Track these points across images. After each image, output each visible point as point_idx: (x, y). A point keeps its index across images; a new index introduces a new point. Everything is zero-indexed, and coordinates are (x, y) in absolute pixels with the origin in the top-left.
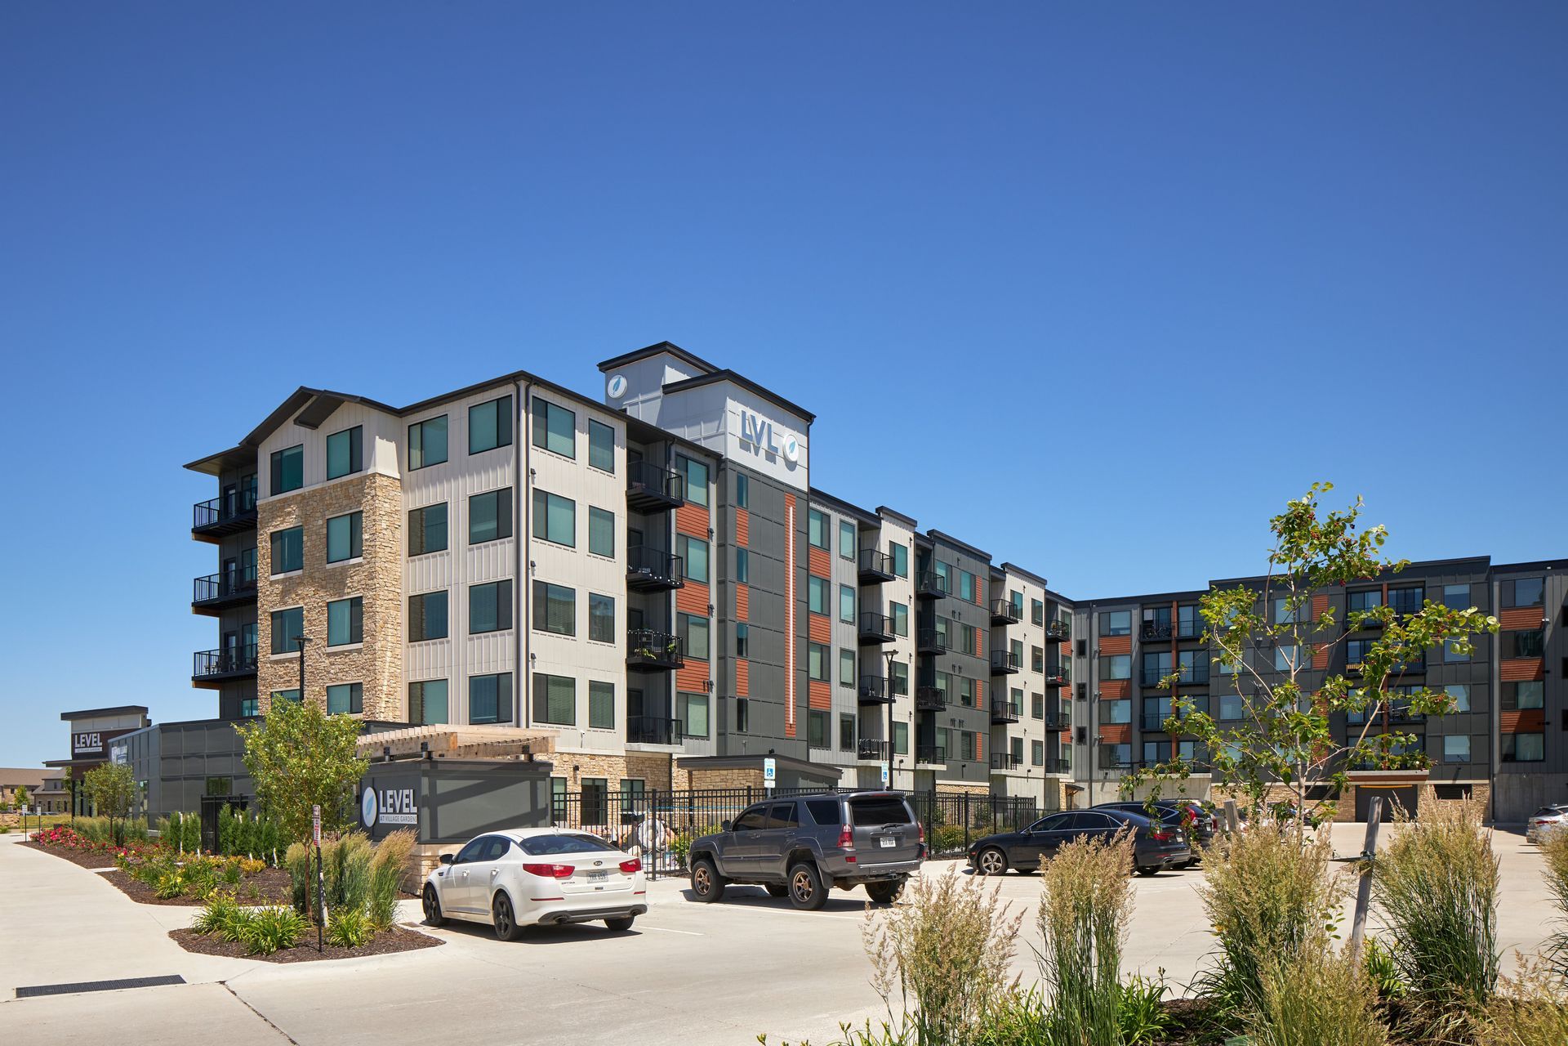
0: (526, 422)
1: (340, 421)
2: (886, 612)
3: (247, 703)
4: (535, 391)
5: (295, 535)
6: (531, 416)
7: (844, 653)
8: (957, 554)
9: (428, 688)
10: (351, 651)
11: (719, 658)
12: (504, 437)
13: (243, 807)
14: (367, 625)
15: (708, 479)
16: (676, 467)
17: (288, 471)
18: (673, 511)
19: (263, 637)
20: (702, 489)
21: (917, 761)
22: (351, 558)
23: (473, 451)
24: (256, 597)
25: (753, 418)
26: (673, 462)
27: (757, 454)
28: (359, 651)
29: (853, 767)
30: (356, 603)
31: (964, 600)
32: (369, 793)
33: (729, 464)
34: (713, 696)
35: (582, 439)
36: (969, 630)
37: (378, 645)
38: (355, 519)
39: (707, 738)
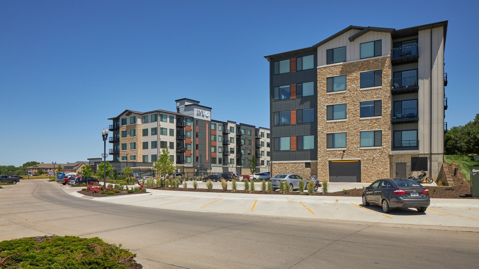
0: (159, 118)
1: (132, 115)
2: (229, 140)
3: (118, 157)
4: (160, 113)
5: (126, 132)
6: (160, 117)
7: (219, 147)
8: (247, 127)
9: (145, 156)
10: (134, 150)
11: (193, 150)
12: (156, 120)
13: (120, 174)
14: (136, 147)
15: (191, 121)
16: (185, 120)
17: (124, 122)
18: (184, 128)
19: (120, 147)
20: (189, 123)
21: (236, 165)
22: (134, 136)
23: (152, 121)
24: (119, 141)
25: (199, 111)
26: (184, 120)
27: (200, 116)
28: (135, 150)
29: (221, 167)
30: (135, 143)
31: (248, 135)
32: (134, 173)
33: (195, 119)
34: (192, 156)
35: (168, 119)
36: (250, 141)
37: (138, 150)
38: (135, 130)
39: (191, 163)
